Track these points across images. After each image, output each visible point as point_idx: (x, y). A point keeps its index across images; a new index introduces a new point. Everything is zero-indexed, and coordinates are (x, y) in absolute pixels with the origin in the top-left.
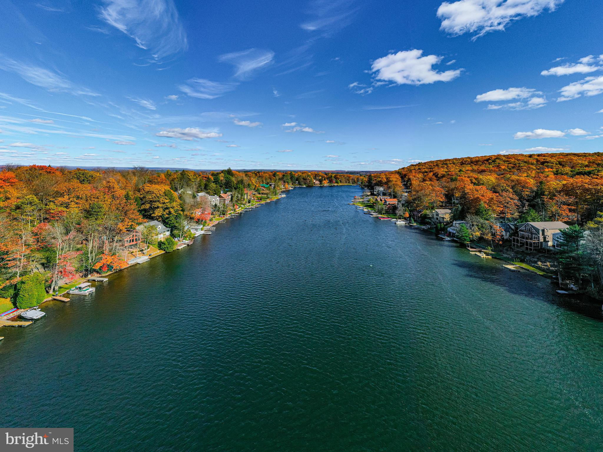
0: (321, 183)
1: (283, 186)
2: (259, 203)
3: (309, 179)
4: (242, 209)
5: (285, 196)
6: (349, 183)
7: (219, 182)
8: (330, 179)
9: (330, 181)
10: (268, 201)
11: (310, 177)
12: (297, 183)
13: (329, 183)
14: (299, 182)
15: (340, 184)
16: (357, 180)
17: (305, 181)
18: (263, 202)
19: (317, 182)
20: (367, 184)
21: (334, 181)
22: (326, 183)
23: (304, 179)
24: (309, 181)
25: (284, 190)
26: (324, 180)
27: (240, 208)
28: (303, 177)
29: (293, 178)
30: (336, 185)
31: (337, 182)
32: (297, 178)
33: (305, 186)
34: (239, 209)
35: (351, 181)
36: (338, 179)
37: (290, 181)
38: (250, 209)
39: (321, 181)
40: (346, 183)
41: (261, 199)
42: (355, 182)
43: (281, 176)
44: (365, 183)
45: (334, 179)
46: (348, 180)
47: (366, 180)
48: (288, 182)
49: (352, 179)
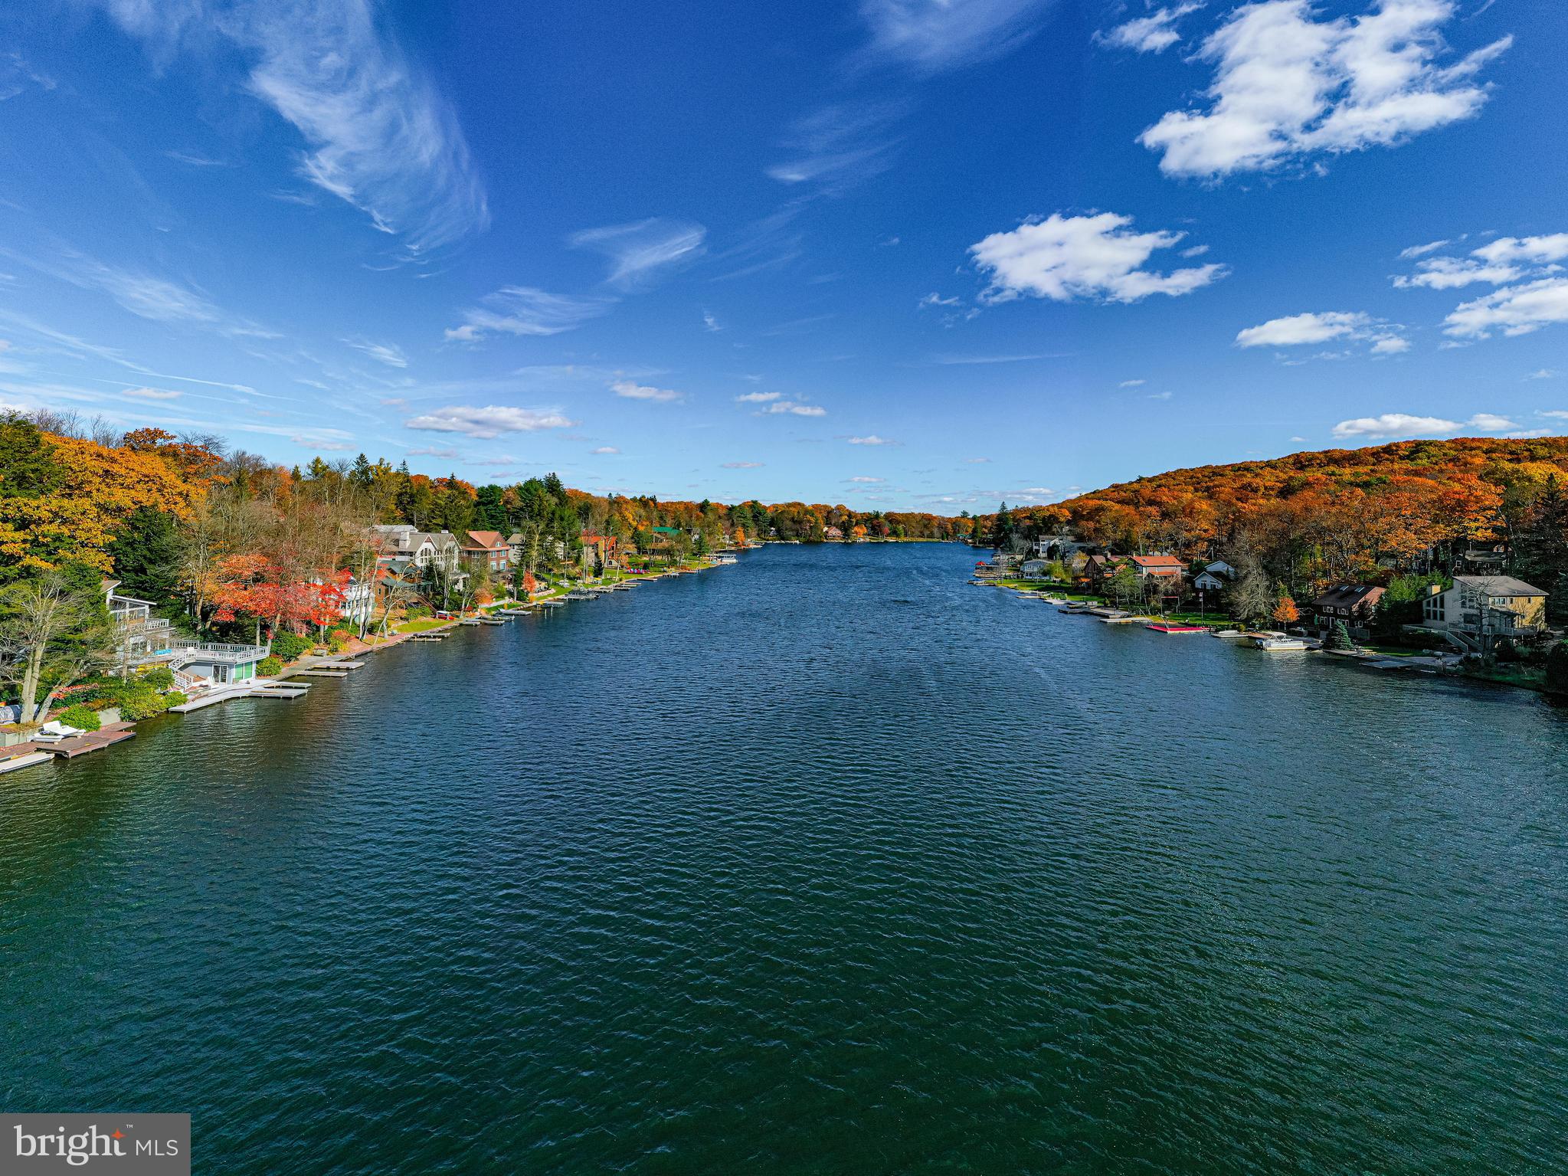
0: (847, 535)
1: (727, 536)
2: (634, 577)
3: (809, 521)
4: (557, 593)
5: (735, 561)
6: (929, 536)
8: (875, 522)
9: (873, 528)
10: (673, 572)
11: (812, 515)
12: (771, 533)
13: (869, 535)
14: (778, 531)
15: (903, 539)
16: (954, 529)
17: (798, 526)
18: (652, 576)
19: (835, 532)
20: (990, 536)
21: (887, 528)
22: (860, 534)
23: (793, 520)
24: (811, 527)
26: (857, 524)
27: (553, 591)
28: (790, 516)
29: (761, 518)
30: (891, 540)
31: (895, 533)
32: (772, 519)
33: (797, 542)
34: (545, 593)
35: (936, 530)
36: (899, 522)
37: (750, 523)
38: (592, 596)
39: (845, 528)
40: (922, 536)
41: (646, 566)
42: (948, 534)
43: (722, 512)
44: (984, 533)
45: (887, 523)
46: (925, 526)
47: (989, 524)
48: (744, 525)
49: (940, 526)
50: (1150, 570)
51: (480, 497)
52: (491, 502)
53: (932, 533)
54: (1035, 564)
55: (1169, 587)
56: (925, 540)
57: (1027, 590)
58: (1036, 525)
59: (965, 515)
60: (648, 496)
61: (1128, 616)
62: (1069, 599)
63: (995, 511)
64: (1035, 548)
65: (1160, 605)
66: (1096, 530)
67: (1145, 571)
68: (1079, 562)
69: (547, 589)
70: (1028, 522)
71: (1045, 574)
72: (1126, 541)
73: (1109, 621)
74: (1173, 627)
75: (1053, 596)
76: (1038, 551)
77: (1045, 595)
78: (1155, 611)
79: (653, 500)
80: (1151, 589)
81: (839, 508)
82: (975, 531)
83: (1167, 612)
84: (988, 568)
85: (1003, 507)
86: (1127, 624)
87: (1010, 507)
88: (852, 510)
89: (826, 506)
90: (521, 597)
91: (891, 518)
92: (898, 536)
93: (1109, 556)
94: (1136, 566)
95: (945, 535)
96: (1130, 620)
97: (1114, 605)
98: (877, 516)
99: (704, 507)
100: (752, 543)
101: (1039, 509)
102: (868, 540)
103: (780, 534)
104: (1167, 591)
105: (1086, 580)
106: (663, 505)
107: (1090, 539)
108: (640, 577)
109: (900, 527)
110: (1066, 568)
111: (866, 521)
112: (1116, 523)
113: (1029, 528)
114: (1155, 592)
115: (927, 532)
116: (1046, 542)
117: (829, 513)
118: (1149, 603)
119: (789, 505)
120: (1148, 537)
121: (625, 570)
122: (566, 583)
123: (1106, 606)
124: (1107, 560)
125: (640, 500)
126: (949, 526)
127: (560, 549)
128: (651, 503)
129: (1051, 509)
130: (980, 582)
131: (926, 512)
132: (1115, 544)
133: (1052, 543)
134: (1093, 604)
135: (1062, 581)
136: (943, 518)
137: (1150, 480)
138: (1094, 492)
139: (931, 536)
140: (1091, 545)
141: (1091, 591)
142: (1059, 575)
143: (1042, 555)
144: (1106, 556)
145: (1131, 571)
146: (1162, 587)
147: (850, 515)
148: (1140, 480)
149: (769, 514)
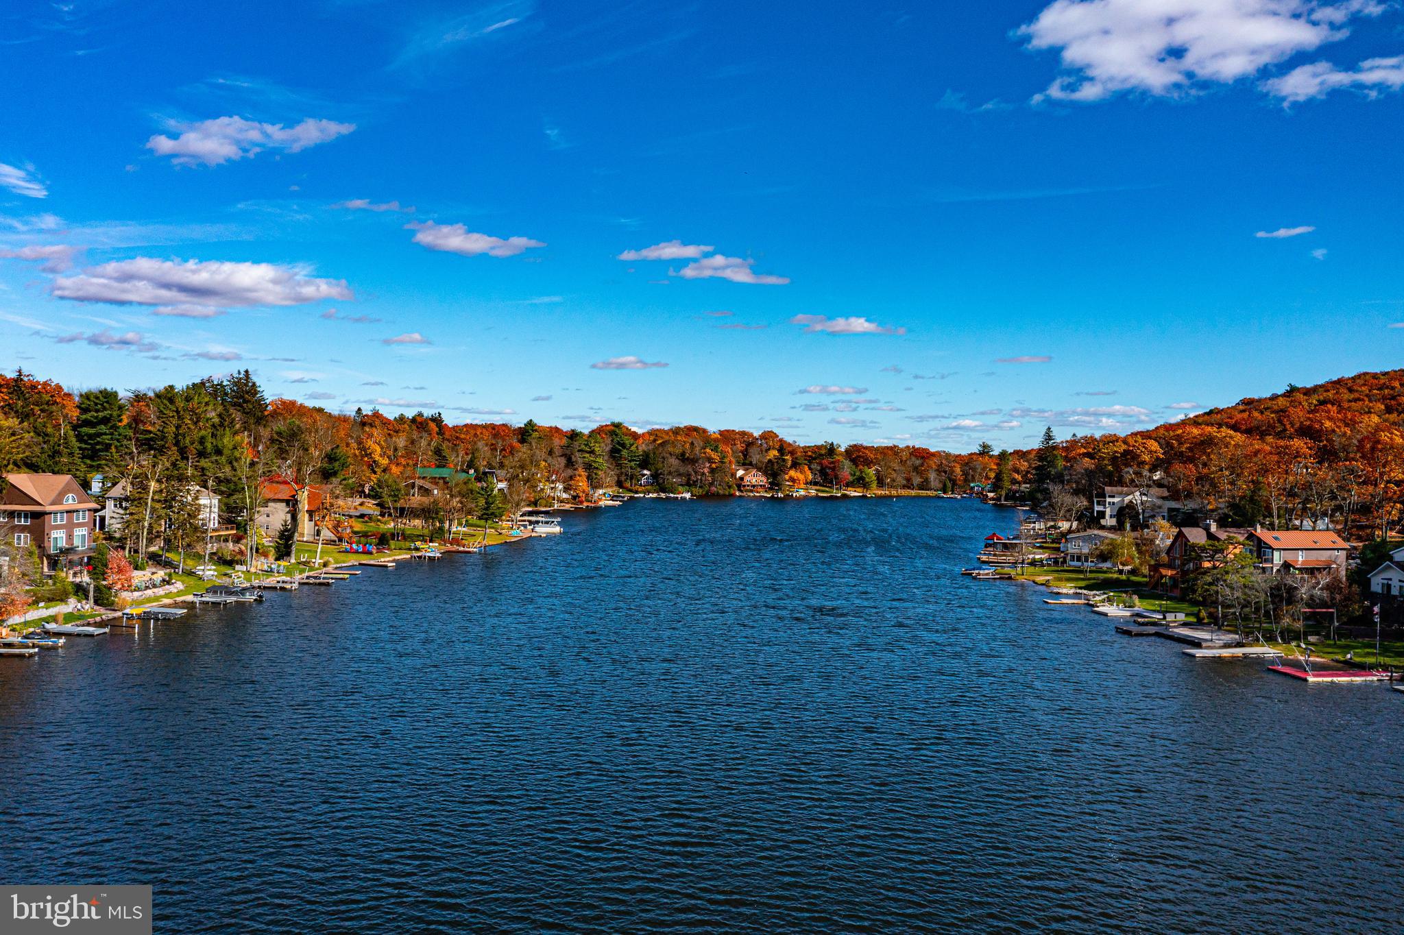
0: (775, 484)
1: (560, 486)
2: (353, 560)
3: (710, 460)
4: (181, 591)
5: (557, 529)
6: (922, 487)
7: (115, 427)
8: (827, 461)
9: (823, 472)
10: (433, 550)
11: (715, 449)
12: (643, 481)
13: (816, 484)
14: (655, 476)
15: (874, 491)
16: (965, 474)
17: (690, 468)
18: (388, 559)
19: (755, 478)
20: (1025, 487)
21: (847, 470)
22: (800, 484)
23: (683, 458)
24: (712, 471)
25: (567, 507)
26: (795, 465)
27: (177, 586)
28: (678, 451)
29: (625, 453)
30: (854, 492)
31: (861, 482)
32: (646, 454)
33: (688, 496)
34: (160, 591)
35: (932, 476)
36: (868, 463)
37: (602, 462)
38: (250, 598)
39: (773, 472)
40: (908, 485)
41: (383, 541)
42: (954, 483)
43: (557, 442)
44: (1014, 482)
45: (847, 463)
46: (916, 469)
47: (1024, 465)
48: (588, 467)
49: (941, 469)
50: (1289, 556)
51: (85, 410)
52: (105, 421)
53: (927, 480)
54: (1089, 539)
55: (1317, 592)
56: (913, 493)
57: (1067, 589)
58: (1100, 468)
59: (985, 450)
60: (428, 413)
61: (1239, 645)
62: (1140, 605)
63: (1034, 443)
64: (1097, 508)
65: (1299, 625)
66: (1200, 479)
67: (1277, 558)
68: (1163, 535)
69: (166, 582)
70: (1087, 463)
71: (1103, 557)
72: (1252, 500)
73: (1199, 653)
74: (1319, 669)
75: (1109, 600)
76: (1102, 515)
77: (1097, 597)
78: (1290, 636)
79: (437, 420)
80: (1282, 595)
81: (768, 436)
82: (999, 478)
83: (1312, 639)
84: (1005, 546)
85: (1048, 436)
86: (1234, 660)
87: (1062, 436)
88: (789, 439)
89: (743, 434)
90: (102, 598)
91: (857, 454)
92: (866, 486)
93: (1213, 528)
94: (1261, 549)
95: (950, 484)
96: (1239, 652)
97: (1216, 623)
98: (831, 450)
99: (526, 433)
100: (604, 497)
101: (1111, 440)
102: (813, 492)
103: (658, 482)
104: (1312, 597)
105: (1169, 573)
106: (455, 428)
107: (1189, 495)
108: (365, 559)
109: (871, 472)
110: (1143, 546)
111: (810, 460)
112: (1235, 467)
113: (1089, 474)
114: (1291, 600)
115: (917, 480)
116: (1114, 500)
117: (749, 445)
118: (1278, 619)
119: (676, 431)
120: (1291, 494)
121: (345, 545)
122: (209, 572)
123: (1199, 624)
124: (1211, 536)
125: (414, 420)
126: (958, 470)
127: (209, 506)
128: (432, 425)
129: (1131, 441)
130: (987, 572)
131: (918, 443)
132: (1232, 506)
133: (1127, 499)
134: (1177, 621)
135: (1133, 572)
136: (948, 455)
137: (1307, 392)
138: (1211, 412)
139: (924, 486)
140: (1190, 505)
141: (1177, 593)
142: (1129, 560)
143: (1109, 521)
144: (1207, 529)
145: (1250, 559)
146: (1303, 592)
147: (783, 447)
148: (1293, 390)
149: (642, 447)
